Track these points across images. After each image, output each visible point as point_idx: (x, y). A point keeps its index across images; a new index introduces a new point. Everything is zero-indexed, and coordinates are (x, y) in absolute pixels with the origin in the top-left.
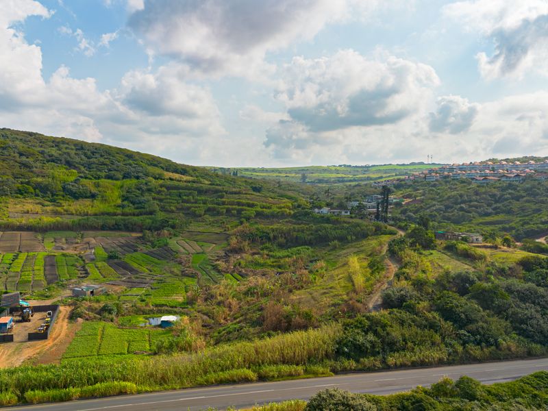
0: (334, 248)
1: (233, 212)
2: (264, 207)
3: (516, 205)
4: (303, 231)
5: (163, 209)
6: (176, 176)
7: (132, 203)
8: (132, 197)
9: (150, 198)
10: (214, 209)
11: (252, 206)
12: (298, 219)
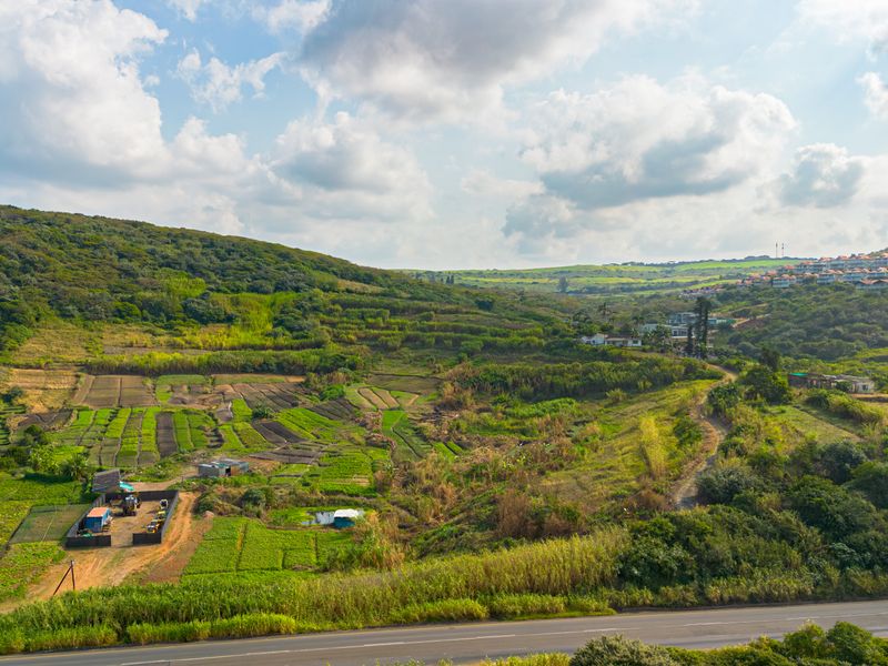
0: (616, 402)
1: (446, 342)
2: (496, 335)
4: (562, 374)
5: (337, 339)
6: (357, 286)
7: (288, 329)
8: (289, 321)
9: (317, 322)
10: (416, 338)
11: (477, 332)
12: (555, 354)
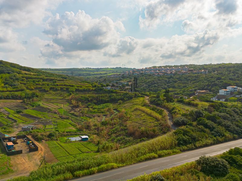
0: (120, 104)
1: (64, 89)
2: (78, 87)
3: (176, 85)
4: (103, 97)
5: (27, 88)
6: (27, 72)
7: (10, 85)
8: (9, 83)
9: (19, 83)
10: (54, 88)
11: (73, 86)
12: (98, 92)
